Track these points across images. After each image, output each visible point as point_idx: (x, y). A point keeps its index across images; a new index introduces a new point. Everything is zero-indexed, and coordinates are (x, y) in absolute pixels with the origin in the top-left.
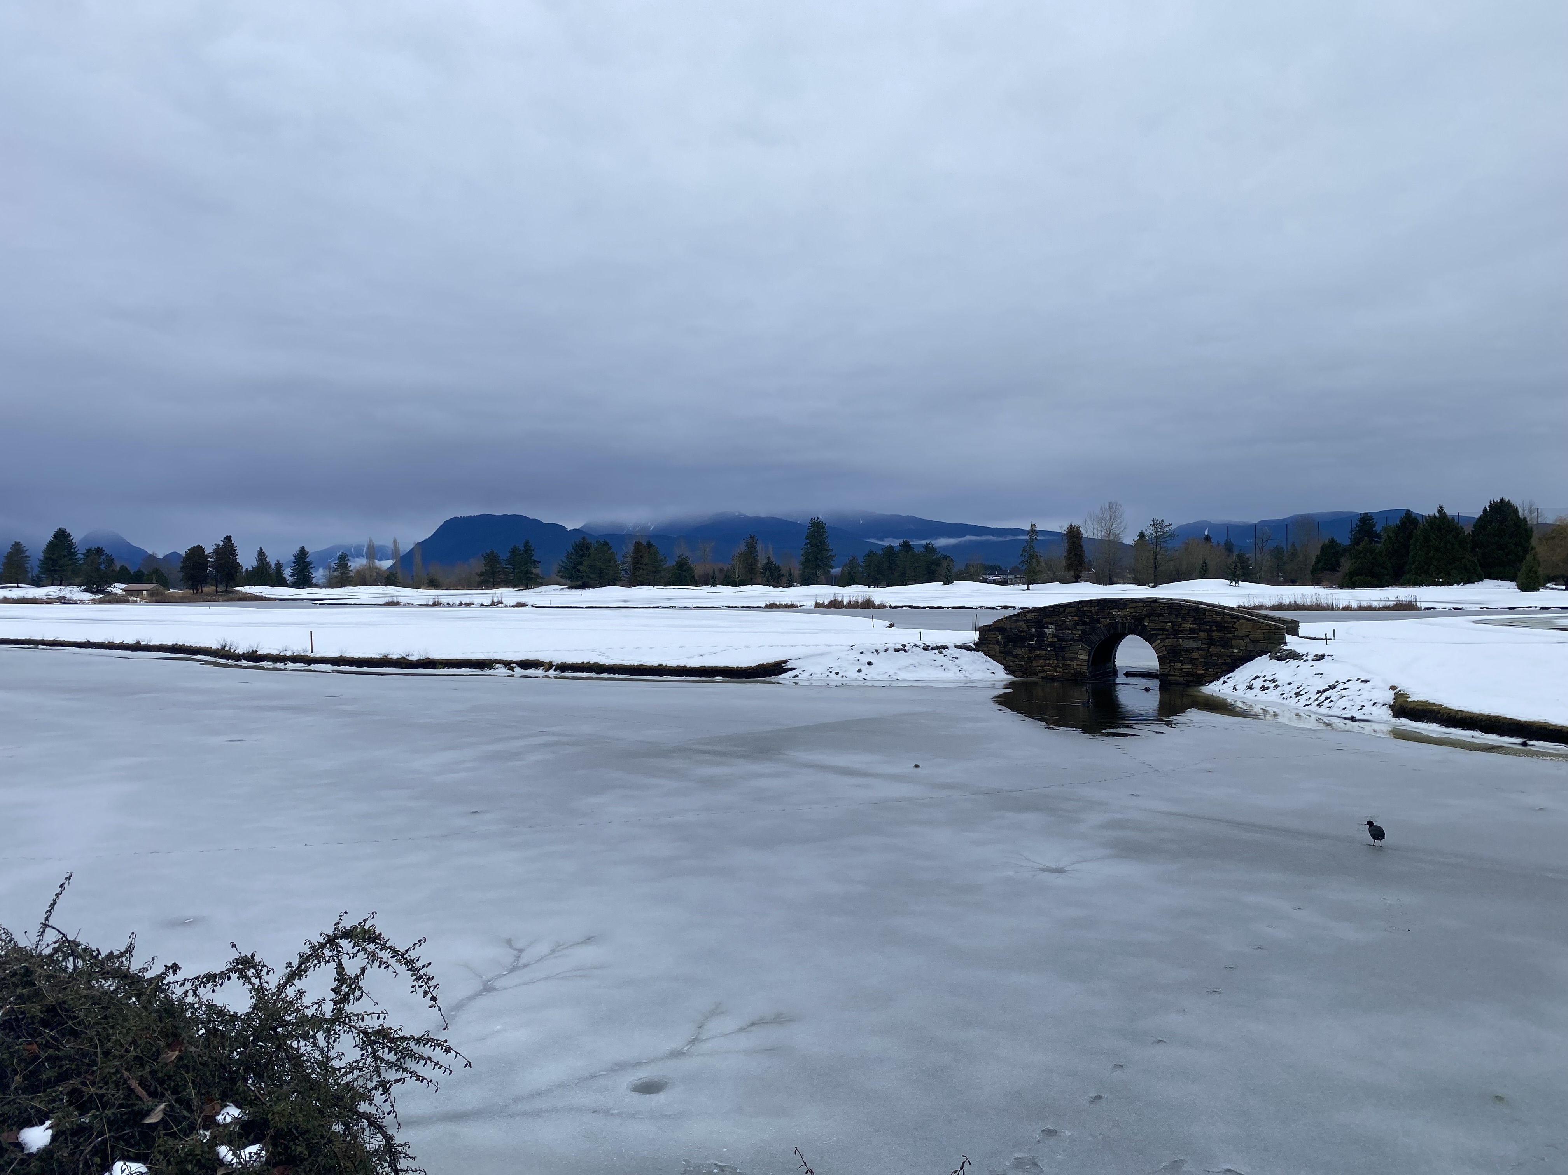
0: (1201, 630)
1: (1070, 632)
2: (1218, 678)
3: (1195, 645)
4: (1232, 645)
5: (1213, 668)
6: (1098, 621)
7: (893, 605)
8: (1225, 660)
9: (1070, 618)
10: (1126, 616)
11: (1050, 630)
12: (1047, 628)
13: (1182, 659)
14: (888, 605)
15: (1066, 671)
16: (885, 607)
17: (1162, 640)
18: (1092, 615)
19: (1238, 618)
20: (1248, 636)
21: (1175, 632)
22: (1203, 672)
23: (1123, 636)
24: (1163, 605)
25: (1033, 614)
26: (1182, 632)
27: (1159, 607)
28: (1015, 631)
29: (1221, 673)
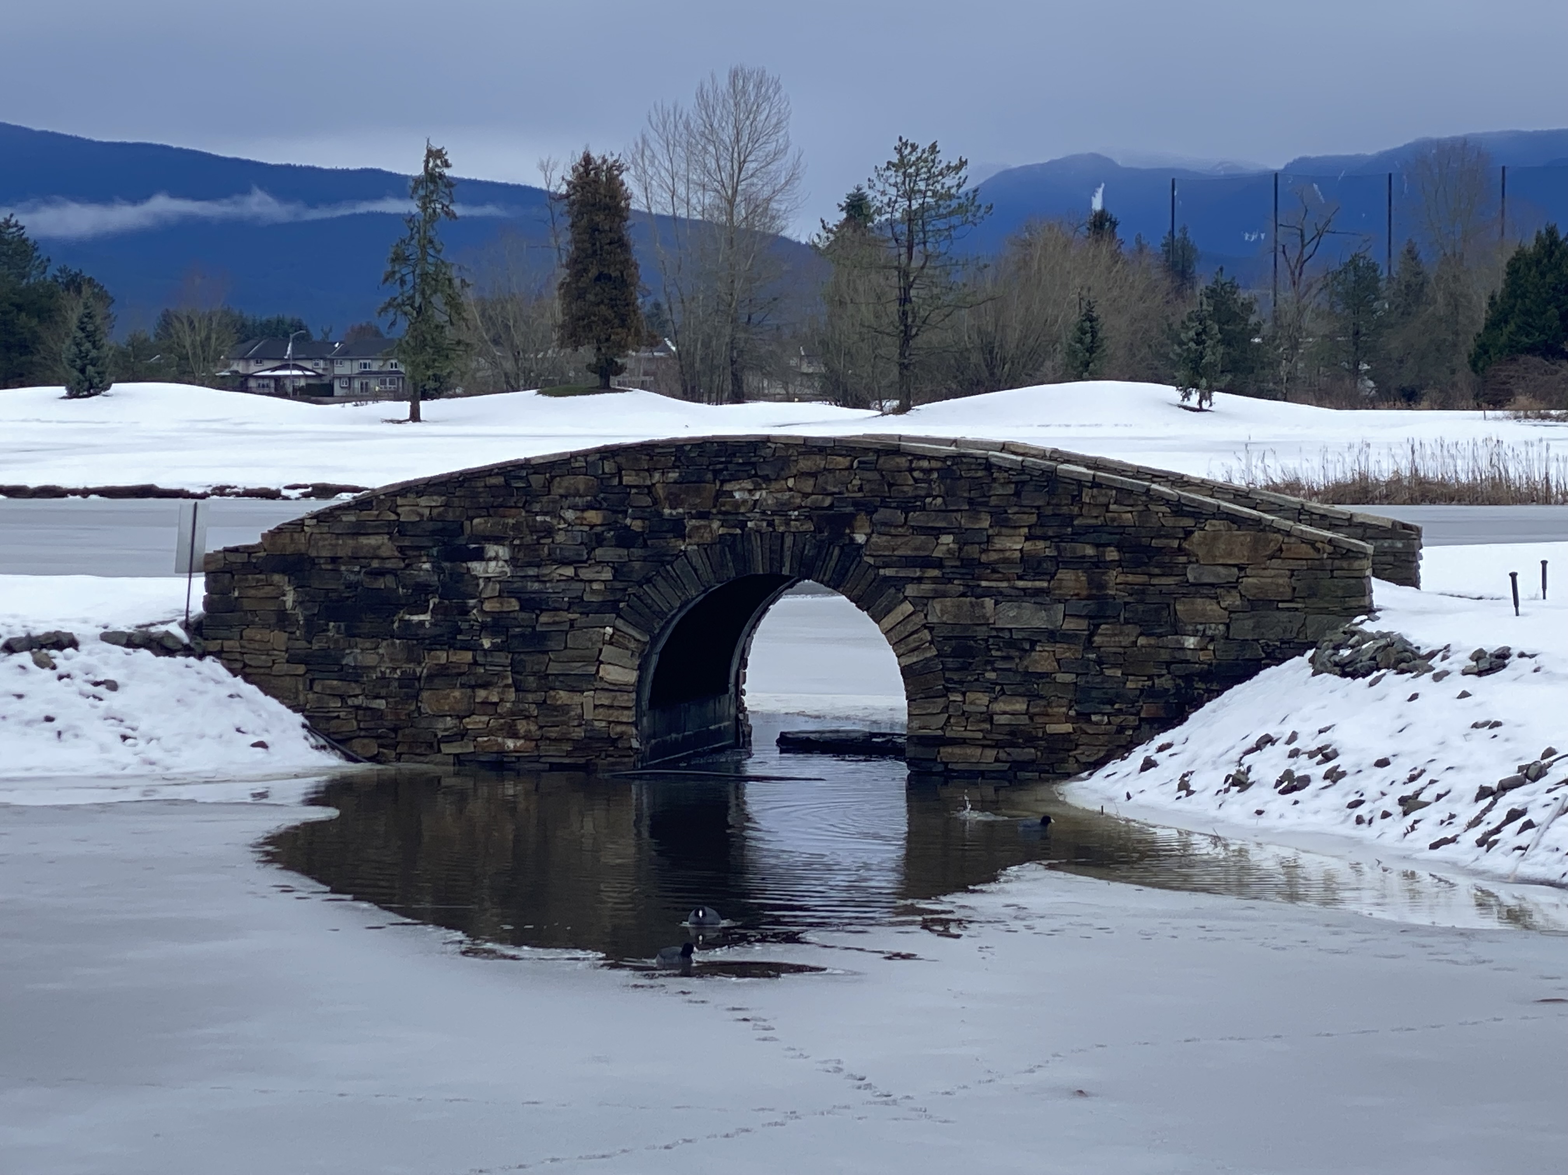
0: (1061, 562)
1: (569, 571)
2: (1122, 750)
3: (1040, 620)
4: (1176, 620)
5: (1108, 709)
6: (677, 528)
8: (1150, 677)
9: (570, 515)
10: (781, 510)
11: (492, 565)
12: (479, 555)
13: (992, 675)
15: (553, 733)
17: (921, 602)
18: (655, 502)
19: (1199, 514)
20: (1233, 586)
21: (969, 571)
22: (1068, 728)
24: (925, 464)
25: (423, 501)
26: (994, 571)
27: (911, 470)
28: (351, 573)
29: (1135, 729)
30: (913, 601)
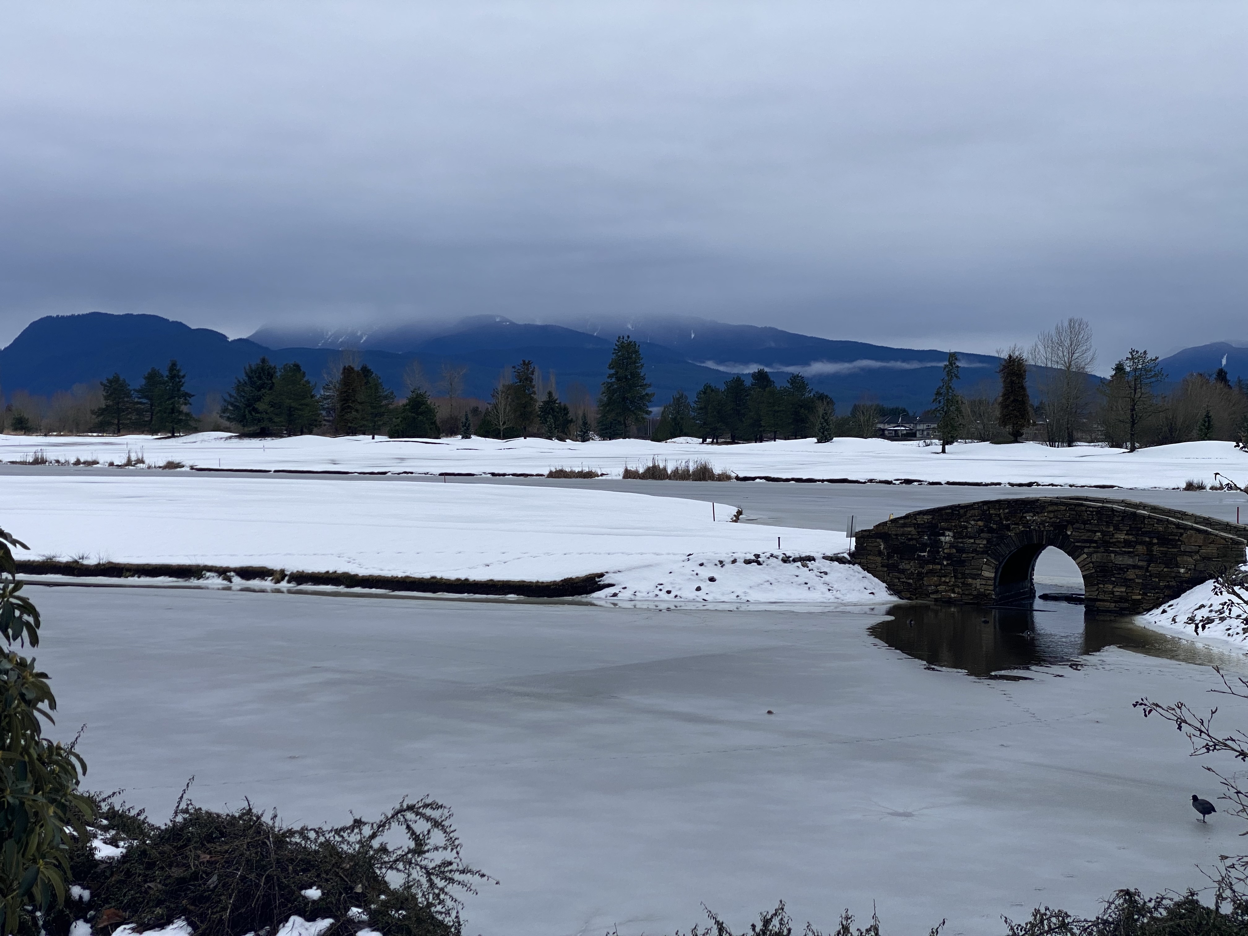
0: (1138, 543)
1: (972, 541)
2: (1157, 606)
3: (1130, 562)
4: (1177, 563)
5: (1153, 591)
6: (1008, 527)
7: (741, 475)
8: (1168, 582)
9: (973, 522)
10: (1043, 523)
11: (947, 538)
12: (943, 535)
13: (1114, 579)
14: (733, 475)
15: (967, 592)
16: (728, 478)
17: (1090, 555)
18: (1001, 519)
19: (1186, 528)
20: (1198, 552)
21: (1106, 544)
22: (1140, 597)
23: (1040, 548)
24: (1091, 509)
25: (925, 517)
26: (1115, 545)
27: (1086, 511)
28: (902, 539)
29: (1163, 598)
30: (1087, 554)
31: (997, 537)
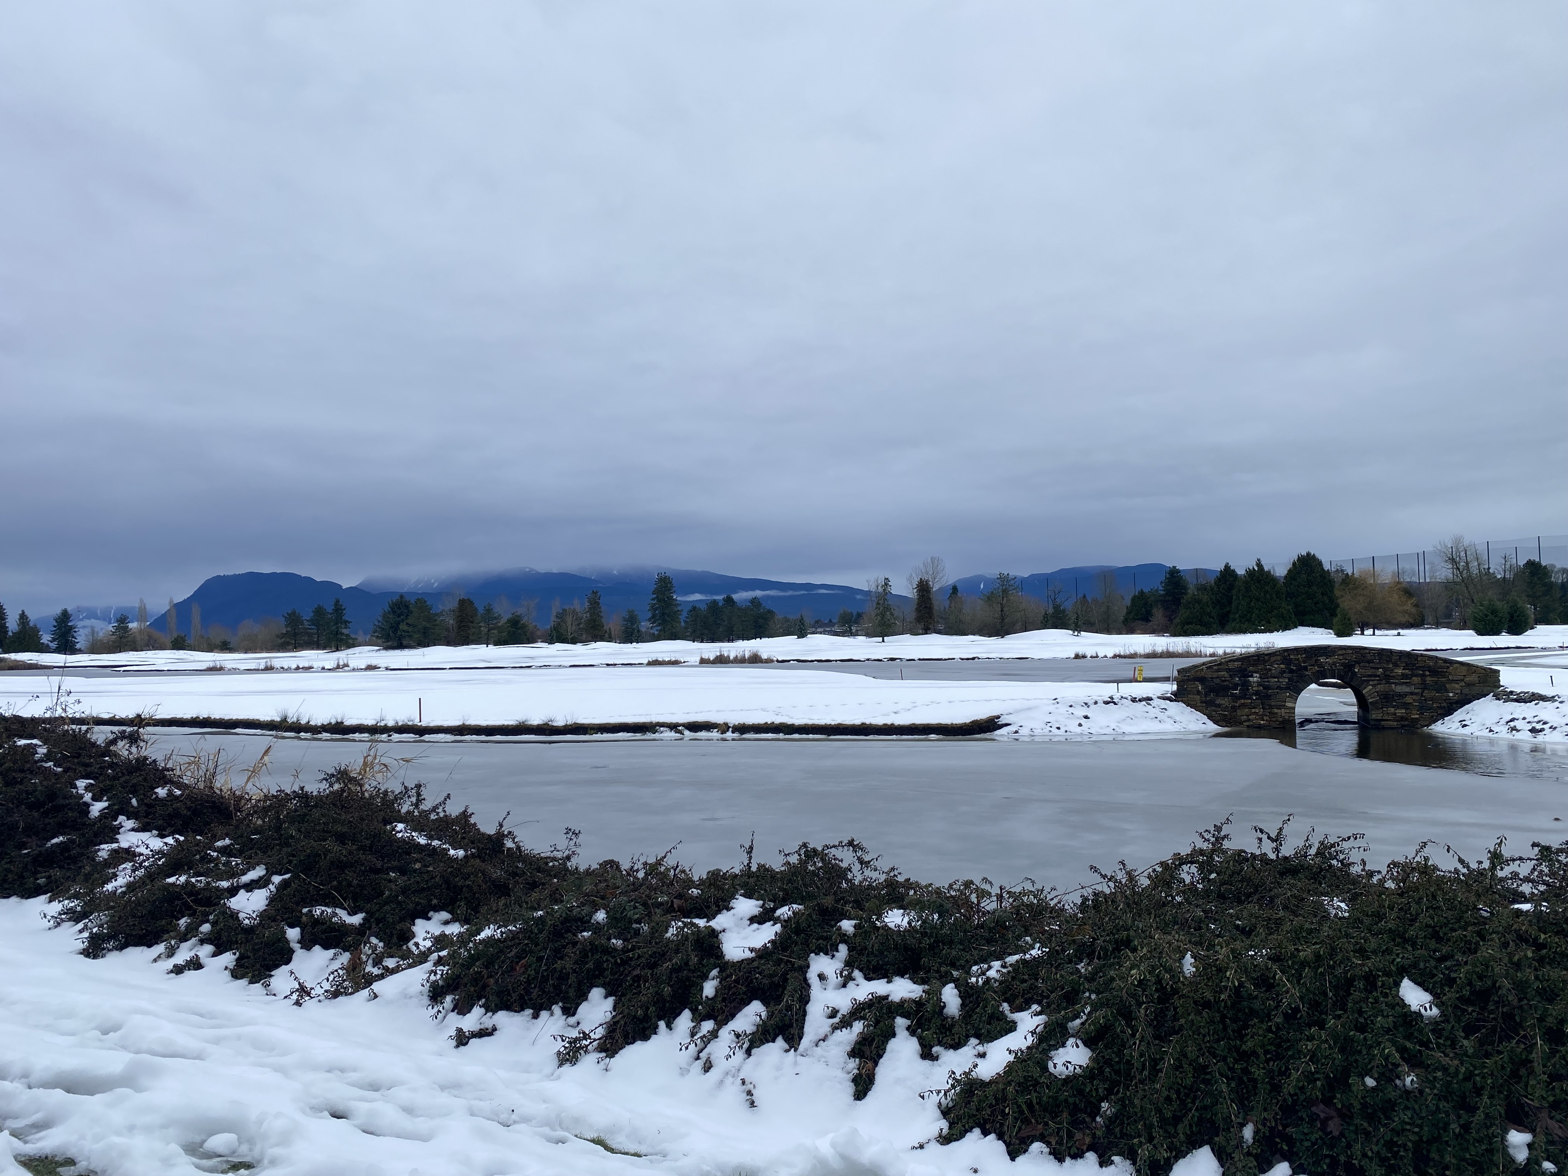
0: (1413, 675)
1: (1276, 680)
2: (1435, 722)
3: (1408, 690)
4: (1447, 689)
5: (1429, 711)
6: (1306, 668)
7: (780, 659)
8: (1441, 704)
9: (1276, 666)
10: (1334, 664)
11: (1255, 679)
12: (1252, 676)
13: (1395, 704)
14: (775, 659)
15: (1274, 719)
16: (772, 661)
17: (1374, 686)
18: (1300, 662)
19: (1452, 663)
20: (1463, 680)
21: (1387, 678)
22: (1418, 716)
24: (1373, 651)
25: (1236, 663)
26: (1394, 678)
27: (1369, 653)
28: (1217, 681)
29: (1436, 716)
30: (1372, 685)
31: (1296, 676)
